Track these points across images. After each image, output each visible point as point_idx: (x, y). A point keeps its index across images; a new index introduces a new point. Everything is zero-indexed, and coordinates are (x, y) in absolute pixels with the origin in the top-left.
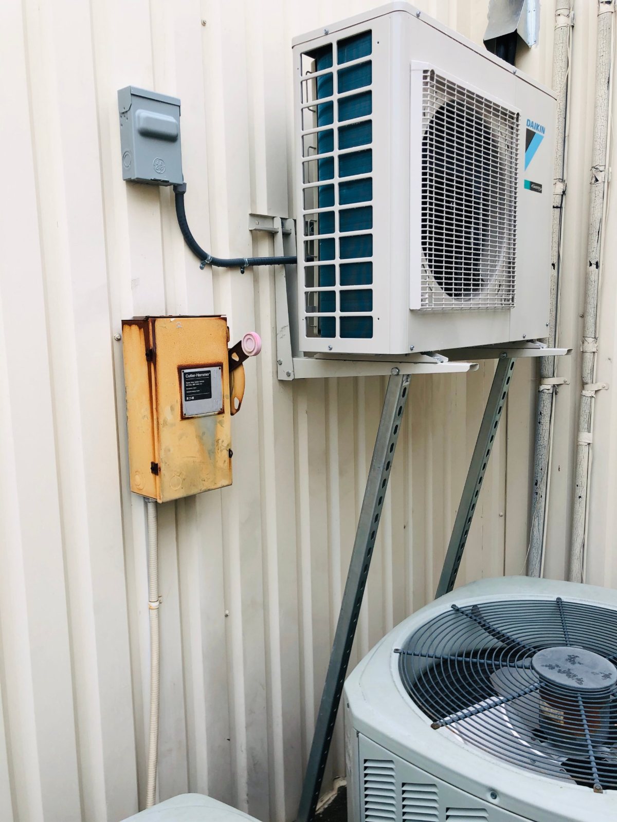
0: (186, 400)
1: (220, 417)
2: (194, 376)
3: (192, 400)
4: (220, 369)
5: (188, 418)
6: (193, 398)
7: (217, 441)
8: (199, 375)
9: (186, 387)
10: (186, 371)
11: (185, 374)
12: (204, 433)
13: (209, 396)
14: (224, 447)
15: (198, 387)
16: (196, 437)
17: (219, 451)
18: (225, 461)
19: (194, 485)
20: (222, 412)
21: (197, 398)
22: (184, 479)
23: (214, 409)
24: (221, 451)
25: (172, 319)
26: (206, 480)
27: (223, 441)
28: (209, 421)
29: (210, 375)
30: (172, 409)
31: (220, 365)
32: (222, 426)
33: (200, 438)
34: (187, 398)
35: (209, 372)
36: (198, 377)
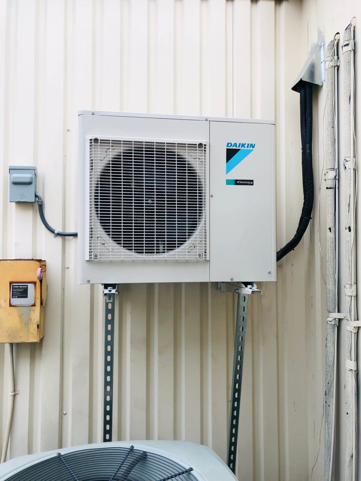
0: (12, 298)
1: (33, 308)
2: (18, 287)
3: (16, 298)
4: (34, 284)
5: (13, 306)
6: (16, 297)
7: (31, 319)
8: (21, 287)
9: (13, 292)
10: (13, 284)
11: (13, 286)
12: (22, 314)
13: (27, 297)
14: (34, 323)
15: (20, 292)
16: (18, 316)
17: (31, 324)
18: (35, 330)
19: (15, 339)
20: (34, 305)
21: (18, 297)
22: (10, 335)
23: (29, 303)
24: (33, 324)
25: (8, 261)
26: (22, 337)
27: (34, 320)
28: (26, 309)
29: (27, 287)
30: (5, 301)
31: (35, 283)
32: (34, 312)
33: (20, 316)
34: (13, 297)
35: (27, 285)
36: (20, 287)
